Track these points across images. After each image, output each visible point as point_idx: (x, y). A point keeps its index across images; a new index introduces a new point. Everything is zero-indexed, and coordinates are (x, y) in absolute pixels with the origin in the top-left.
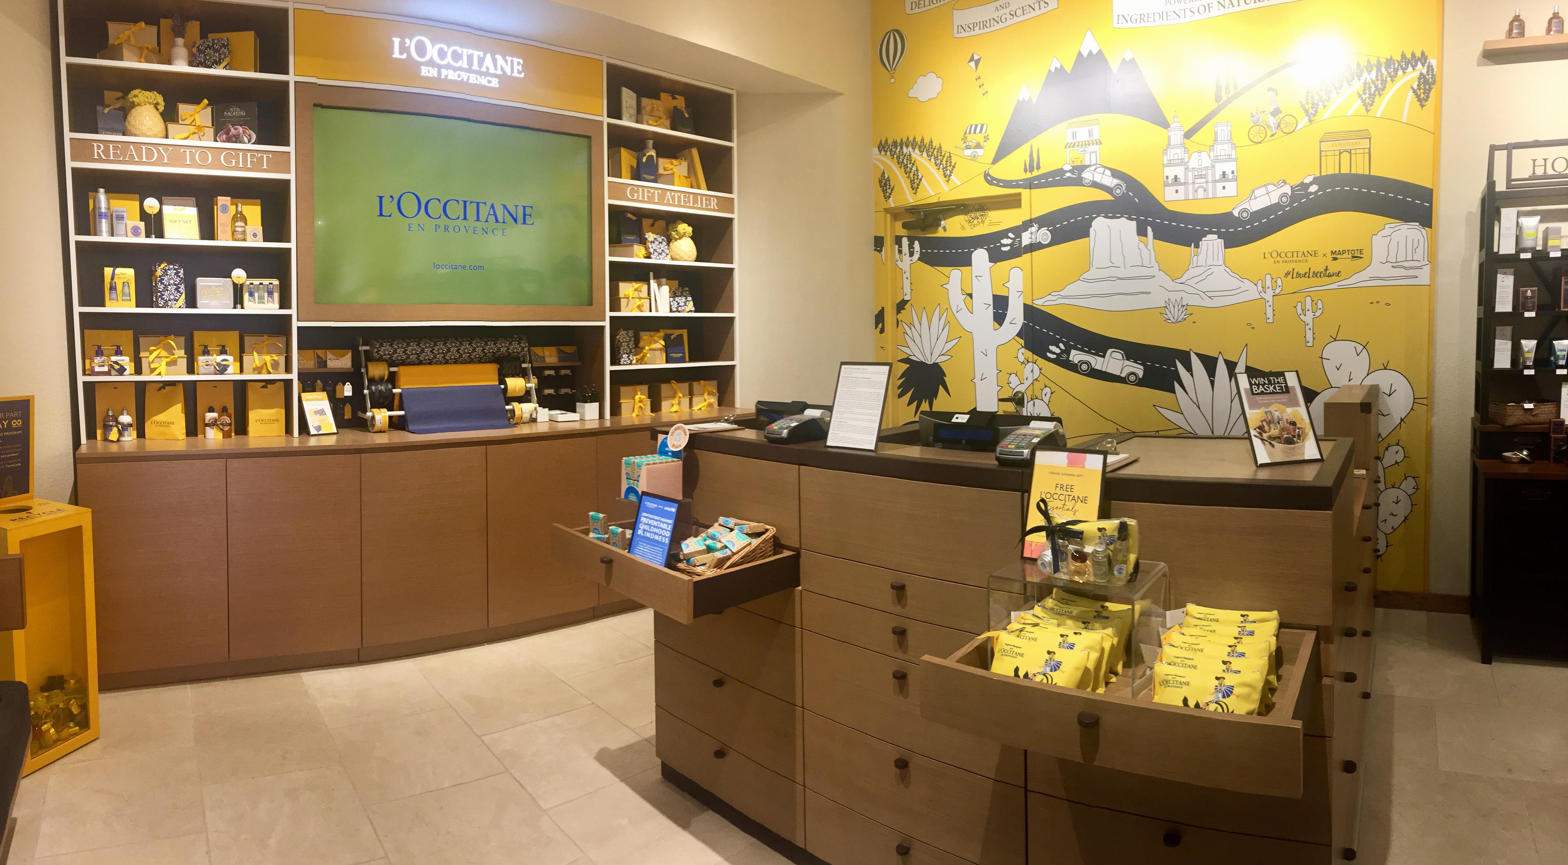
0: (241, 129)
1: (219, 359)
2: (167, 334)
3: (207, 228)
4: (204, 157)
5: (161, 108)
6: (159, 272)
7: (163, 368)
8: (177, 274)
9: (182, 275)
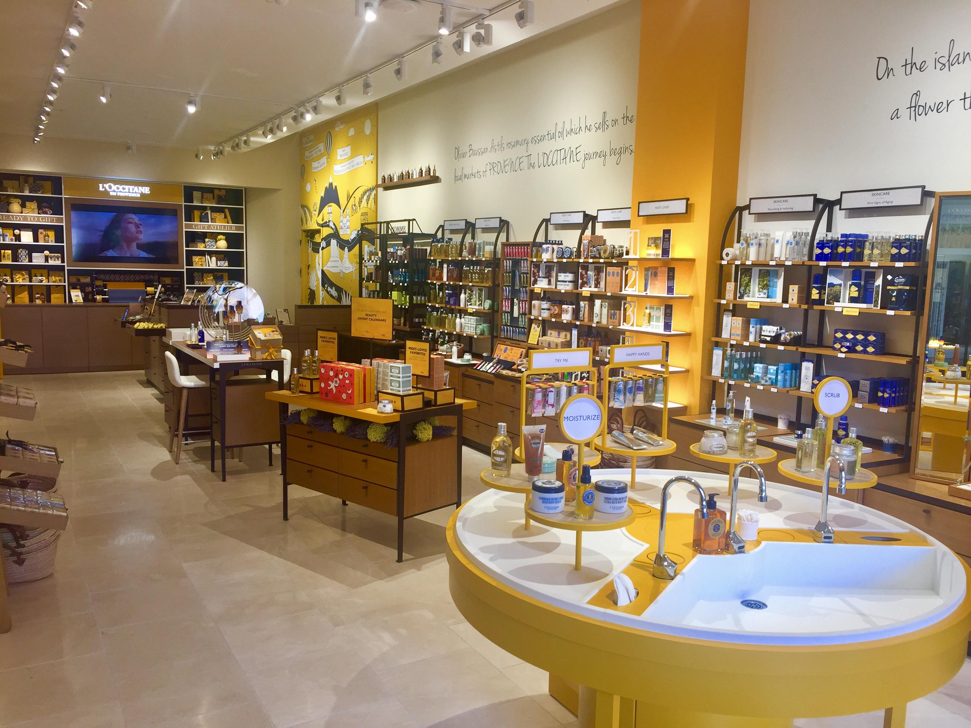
0: (47, 209)
1: (40, 278)
2: (22, 270)
3: (36, 239)
4: (34, 219)
5: (20, 203)
6: (19, 252)
7: (21, 280)
8: (25, 252)
9: (27, 252)
